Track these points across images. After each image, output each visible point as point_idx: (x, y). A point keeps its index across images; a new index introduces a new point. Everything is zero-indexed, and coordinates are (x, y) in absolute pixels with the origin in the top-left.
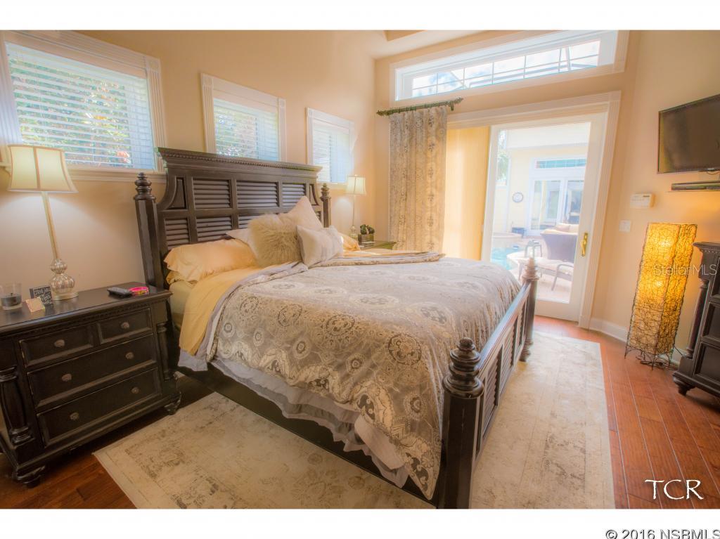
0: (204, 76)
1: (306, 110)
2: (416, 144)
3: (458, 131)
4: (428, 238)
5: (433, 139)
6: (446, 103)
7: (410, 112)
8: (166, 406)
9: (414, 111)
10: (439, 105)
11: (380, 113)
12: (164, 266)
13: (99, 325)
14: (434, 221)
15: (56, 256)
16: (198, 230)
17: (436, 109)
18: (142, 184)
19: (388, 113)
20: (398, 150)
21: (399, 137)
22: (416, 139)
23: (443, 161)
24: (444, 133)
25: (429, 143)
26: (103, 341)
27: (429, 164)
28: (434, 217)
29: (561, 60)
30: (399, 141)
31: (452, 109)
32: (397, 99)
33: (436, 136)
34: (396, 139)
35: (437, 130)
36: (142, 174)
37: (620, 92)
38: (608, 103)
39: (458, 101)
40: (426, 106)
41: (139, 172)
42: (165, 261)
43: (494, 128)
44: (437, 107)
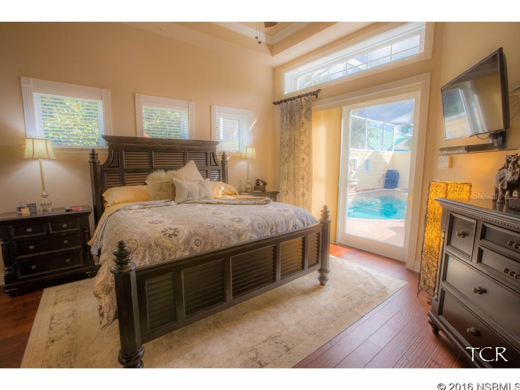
0: (137, 95)
1: (211, 106)
2: (295, 123)
3: (322, 112)
4: (301, 190)
5: (303, 119)
6: (311, 94)
7: (290, 102)
8: (87, 273)
9: (293, 101)
10: (307, 95)
11: (275, 103)
12: (102, 198)
13: (50, 224)
14: (305, 178)
15: (44, 189)
16: (126, 179)
17: (305, 99)
18: (93, 155)
19: (279, 103)
20: (284, 128)
21: (285, 119)
22: (294, 120)
23: (310, 133)
24: (311, 114)
25: (302, 122)
26: (51, 232)
27: (302, 137)
28: (305, 175)
29: (392, 53)
30: (285, 122)
31: (317, 97)
32: (286, 93)
33: (305, 117)
34: (283, 120)
35: (306, 113)
36: (93, 149)
37: (429, 74)
38: (420, 83)
39: (319, 91)
40: (299, 97)
41: (92, 148)
42: (103, 195)
43: (345, 108)
44: (306, 97)
